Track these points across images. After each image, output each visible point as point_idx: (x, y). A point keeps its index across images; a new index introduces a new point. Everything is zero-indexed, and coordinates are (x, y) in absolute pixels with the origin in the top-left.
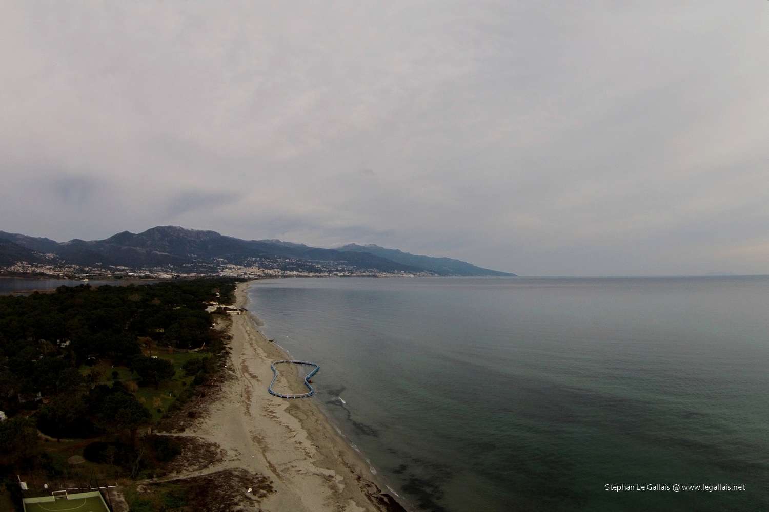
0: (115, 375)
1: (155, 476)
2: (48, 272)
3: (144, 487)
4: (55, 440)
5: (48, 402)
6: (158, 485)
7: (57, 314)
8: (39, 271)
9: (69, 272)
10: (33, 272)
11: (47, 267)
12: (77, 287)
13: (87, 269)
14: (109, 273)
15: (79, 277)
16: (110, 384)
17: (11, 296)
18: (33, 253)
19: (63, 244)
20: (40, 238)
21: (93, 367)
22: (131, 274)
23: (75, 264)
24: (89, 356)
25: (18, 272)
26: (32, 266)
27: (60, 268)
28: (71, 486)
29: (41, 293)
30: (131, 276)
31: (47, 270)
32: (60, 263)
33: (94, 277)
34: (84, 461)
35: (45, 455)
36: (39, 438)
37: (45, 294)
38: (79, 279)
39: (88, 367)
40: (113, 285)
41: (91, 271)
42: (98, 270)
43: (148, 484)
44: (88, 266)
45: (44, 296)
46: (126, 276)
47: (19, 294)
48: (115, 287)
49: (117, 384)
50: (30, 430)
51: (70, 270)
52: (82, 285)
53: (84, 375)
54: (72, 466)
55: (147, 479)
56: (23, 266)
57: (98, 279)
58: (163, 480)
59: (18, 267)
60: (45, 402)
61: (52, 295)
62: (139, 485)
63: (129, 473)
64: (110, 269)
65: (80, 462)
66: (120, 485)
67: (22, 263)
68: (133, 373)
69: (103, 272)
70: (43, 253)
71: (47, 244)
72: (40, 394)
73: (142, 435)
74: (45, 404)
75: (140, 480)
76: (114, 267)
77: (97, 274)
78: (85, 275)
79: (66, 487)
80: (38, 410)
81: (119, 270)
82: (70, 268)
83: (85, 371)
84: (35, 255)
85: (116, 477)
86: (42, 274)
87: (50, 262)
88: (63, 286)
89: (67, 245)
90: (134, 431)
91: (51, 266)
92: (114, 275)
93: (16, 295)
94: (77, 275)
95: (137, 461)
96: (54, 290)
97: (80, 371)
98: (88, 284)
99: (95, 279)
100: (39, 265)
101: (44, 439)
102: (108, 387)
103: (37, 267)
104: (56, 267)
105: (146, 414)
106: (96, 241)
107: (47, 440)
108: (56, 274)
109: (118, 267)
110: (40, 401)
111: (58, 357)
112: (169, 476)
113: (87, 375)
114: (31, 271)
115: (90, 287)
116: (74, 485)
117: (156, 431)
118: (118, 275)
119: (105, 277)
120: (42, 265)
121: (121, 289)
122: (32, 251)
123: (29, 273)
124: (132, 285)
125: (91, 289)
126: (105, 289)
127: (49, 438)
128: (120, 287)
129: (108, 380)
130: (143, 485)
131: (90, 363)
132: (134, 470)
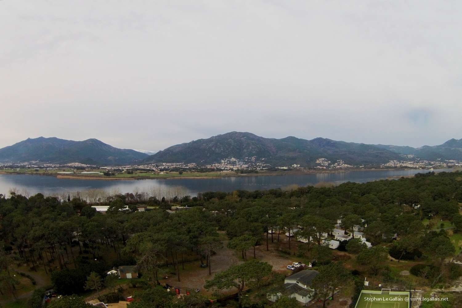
0: (442, 225)
1: (444, 287)
2: (410, 166)
3: (435, 293)
4: (397, 260)
5: (400, 239)
6: (442, 293)
7: (414, 189)
8: (404, 165)
9: (422, 165)
10: (400, 166)
11: (409, 162)
12: (427, 173)
13: (432, 163)
14: (445, 165)
15: (428, 168)
16: (438, 231)
17: (387, 180)
18: (400, 155)
19: (418, 149)
20: (404, 146)
21: (431, 220)
22: (457, 164)
23: (426, 160)
24: (430, 214)
25: (391, 166)
26: (400, 163)
27: (417, 163)
28: (395, 287)
29: (405, 178)
30: (457, 166)
31: (408, 164)
32: (417, 160)
33: (437, 167)
34: (409, 274)
35: (387, 269)
36: (388, 259)
37: (408, 178)
38: (428, 169)
39: (428, 220)
40: (447, 172)
41: (435, 164)
42: (439, 163)
43: (438, 292)
44: (433, 161)
45: (407, 179)
46: (454, 166)
47: (392, 179)
48: (448, 173)
49: (442, 231)
50: (384, 254)
51: (423, 164)
52: (430, 173)
53: (425, 225)
54: (401, 276)
55: (439, 288)
56: (395, 163)
57: (439, 168)
58: (447, 290)
59: (391, 164)
60: (398, 239)
61: (412, 179)
62: (433, 291)
63: (431, 284)
64: (445, 162)
65: (406, 275)
66: (423, 290)
67: (393, 161)
68: (452, 225)
69: (442, 164)
70: (406, 155)
71: (408, 149)
72: (396, 234)
73: (447, 262)
74: (398, 240)
75: (435, 288)
76: (448, 161)
77: (438, 165)
78: (431, 166)
79: (391, 287)
80: (392, 243)
81: (450, 163)
82: (423, 162)
83: (426, 223)
84: (401, 156)
85: (422, 285)
86: (406, 167)
87: (410, 160)
88: (419, 173)
89: (421, 150)
90: (443, 259)
91: (411, 162)
92: (448, 165)
93: (390, 179)
94: (427, 167)
95: (438, 278)
96: (414, 176)
97: (422, 222)
98: (433, 172)
99: (437, 168)
100: (404, 162)
101: (390, 259)
102: (437, 232)
103: (403, 163)
104: (415, 162)
105: (453, 250)
106: (437, 146)
107: (392, 260)
108: (414, 166)
109: (450, 161)
110: (395, 239)
111: (412, 214)
112: (451, 288)
113: (427, 225)
114: (399, 166)
115: (435, 173)
116: (397, 287)
117: (455, 261)
118: (450, 165)
119: (443, 167)
120: (406, 162)
121: (452, 174)
122: (400, 154)
123: (398, 167)
124: (458, 171)
125: (435, 174)
126: (443, 174)
127: (393, 259)
128: (451, 173)
129: (438, 228)
130: (435, 292)
131: (429, 218)
132: (434, 282)
